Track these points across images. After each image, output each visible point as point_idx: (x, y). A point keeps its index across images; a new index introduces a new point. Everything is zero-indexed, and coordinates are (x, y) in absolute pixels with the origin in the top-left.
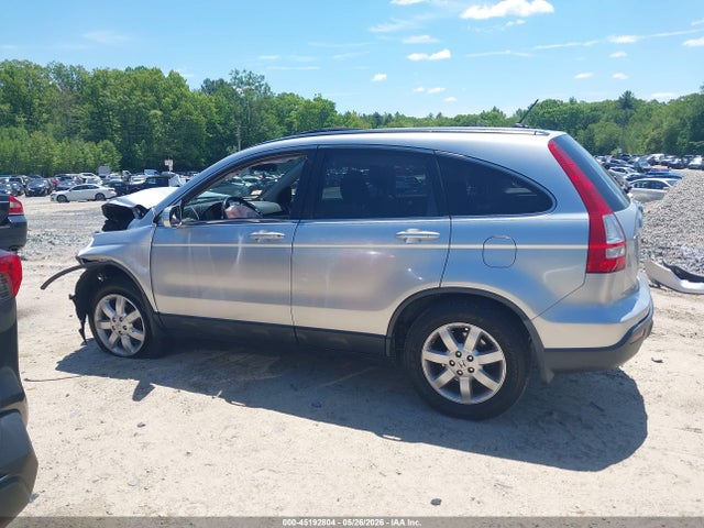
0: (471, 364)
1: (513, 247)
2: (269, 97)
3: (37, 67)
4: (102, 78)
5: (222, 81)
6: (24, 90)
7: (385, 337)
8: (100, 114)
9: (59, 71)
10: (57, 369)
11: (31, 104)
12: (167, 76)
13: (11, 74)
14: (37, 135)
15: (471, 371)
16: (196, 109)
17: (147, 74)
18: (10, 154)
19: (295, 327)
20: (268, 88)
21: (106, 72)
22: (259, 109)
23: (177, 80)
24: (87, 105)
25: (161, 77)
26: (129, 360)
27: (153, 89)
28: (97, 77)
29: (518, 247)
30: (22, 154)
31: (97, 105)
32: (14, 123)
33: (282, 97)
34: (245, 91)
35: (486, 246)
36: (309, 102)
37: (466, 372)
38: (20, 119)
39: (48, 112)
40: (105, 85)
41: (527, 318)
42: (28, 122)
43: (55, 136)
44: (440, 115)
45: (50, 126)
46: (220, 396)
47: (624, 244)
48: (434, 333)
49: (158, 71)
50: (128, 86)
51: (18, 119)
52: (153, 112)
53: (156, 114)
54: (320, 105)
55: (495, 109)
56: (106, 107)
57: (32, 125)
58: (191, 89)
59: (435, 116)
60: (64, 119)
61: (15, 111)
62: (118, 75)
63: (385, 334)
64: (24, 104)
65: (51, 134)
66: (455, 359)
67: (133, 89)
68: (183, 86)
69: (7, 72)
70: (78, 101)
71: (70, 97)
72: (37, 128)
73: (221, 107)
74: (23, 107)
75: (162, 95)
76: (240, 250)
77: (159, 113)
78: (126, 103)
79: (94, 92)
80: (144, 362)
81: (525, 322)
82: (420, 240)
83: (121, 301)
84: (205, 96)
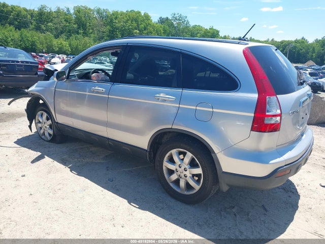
0: (185, 173)
1: (211, 110)
2: (188, 27)
3: (89, 9)
4: (116, 15)
5: (167, 18)
6: (83, 19)
7: (146, 151)
8: (113, 31)
9: (98, 11)
10: (15, 142)
11: (86, 25)
12: (143, 15)
13: (79, 12)
14: (86, 38)
15: (185, 176)
16: (154, 30)
17: (134, 14)
18: (75, 46)
19: (108, 139)
20: (188, 22)
21: (117, 12)
22: (183, 32)
23: (147, 17)
24: (108, 27)
25: (140, 15)
26: (47, 143)
27: (136, 21)
28: (113, 14)
29: (214, 110)
30: (79, 47)
31: (112, 27)
32: (78, 33)
33: (195, 27)
34: (177, 24)
35: (198, 108)
36: (207, 29)
37: (183, 176)
38: (81, 31)
39: (93, 29)
40: (116, 18)
41: (214, 153)
42: (84, 33)
43: (93, 40)
44: (273, 40)
45: (92, 35)
46: (69, 168)
47: (280, 115)
48: (169, 153)
49: (139, 12)
50: (126, 18)
51: (80, 31)
52: (135, 31)
53: (136, 32)
54: (212, 31)
55: (303, 38)
56: (115, 28)
57: (85, 34)
58: (153, 22)
59: (270, 40)
60: (98, 32)
61: (79, 28)
62: (122, 14)
63: (146, 149)
64: (83, 25)
65: (92, 39)
66: (178, 168)
67: (128, 20)
68: (150, 20)
69: (77, 11)
70: (105, 25)
71: (102, 23)
72: (87, 36)
73: (165, 30)
74: (82, 26)
75: (140, 23)
76: (87, 96)
77: (138, 32)
78: (124, 26)
79: (111, 20)
80: (52, 145)
81: (213, 155)
82: (165, 100)
83: (45, 115)
84: (159, 25)
